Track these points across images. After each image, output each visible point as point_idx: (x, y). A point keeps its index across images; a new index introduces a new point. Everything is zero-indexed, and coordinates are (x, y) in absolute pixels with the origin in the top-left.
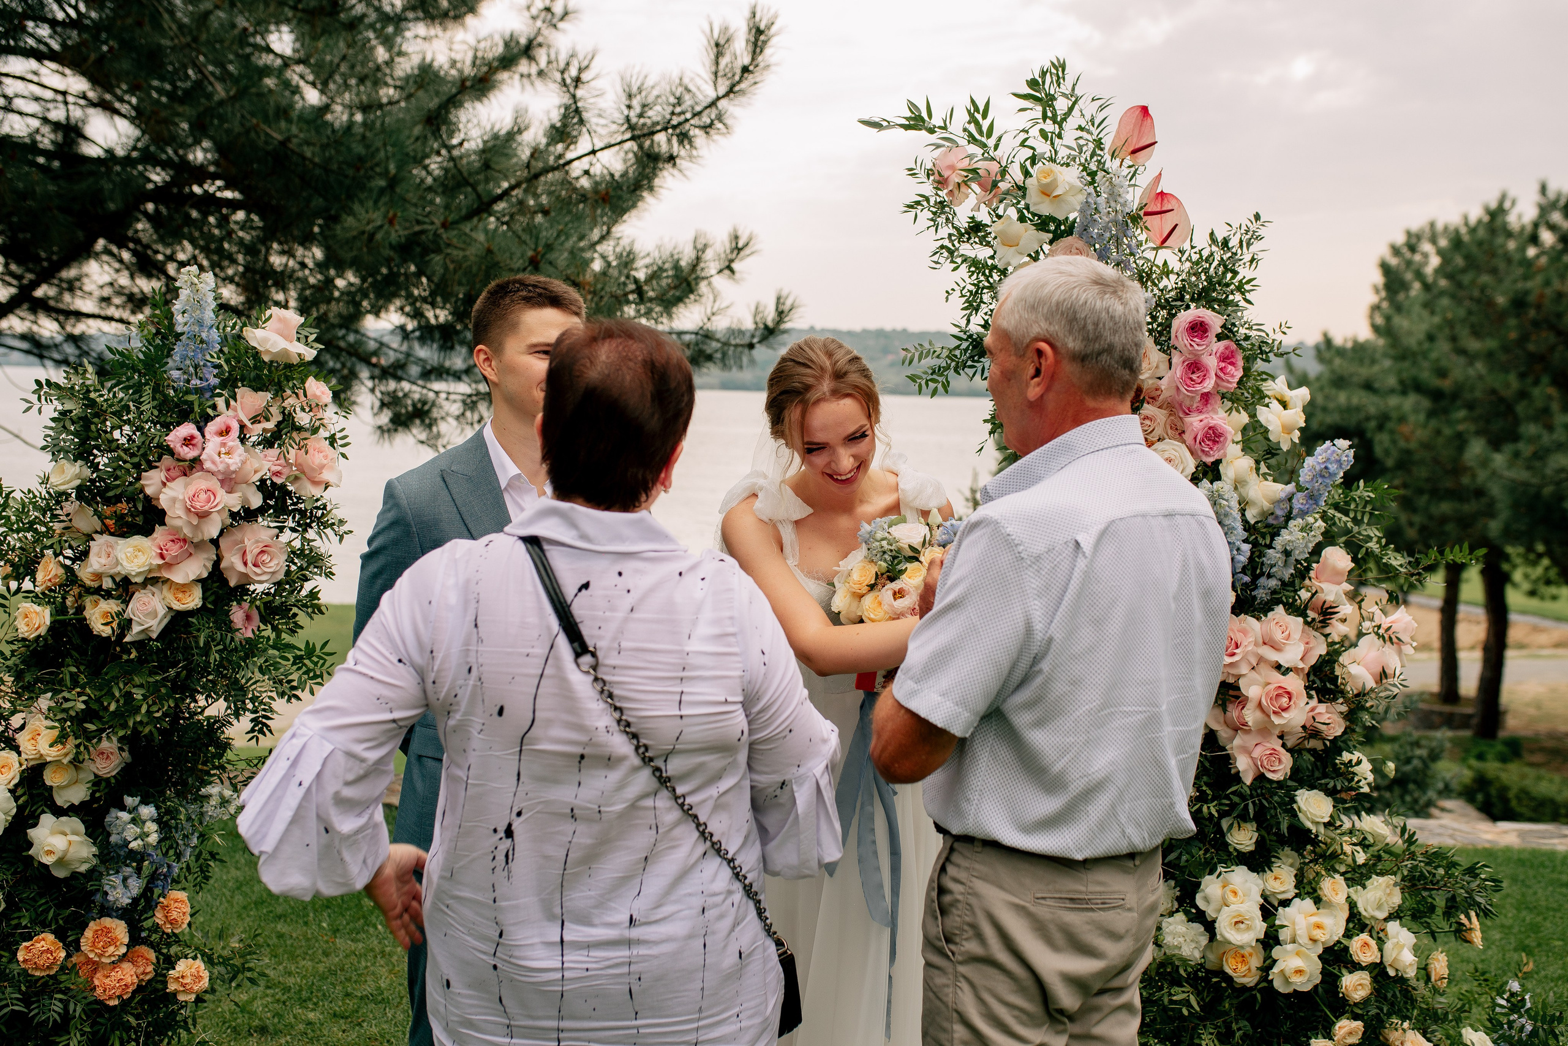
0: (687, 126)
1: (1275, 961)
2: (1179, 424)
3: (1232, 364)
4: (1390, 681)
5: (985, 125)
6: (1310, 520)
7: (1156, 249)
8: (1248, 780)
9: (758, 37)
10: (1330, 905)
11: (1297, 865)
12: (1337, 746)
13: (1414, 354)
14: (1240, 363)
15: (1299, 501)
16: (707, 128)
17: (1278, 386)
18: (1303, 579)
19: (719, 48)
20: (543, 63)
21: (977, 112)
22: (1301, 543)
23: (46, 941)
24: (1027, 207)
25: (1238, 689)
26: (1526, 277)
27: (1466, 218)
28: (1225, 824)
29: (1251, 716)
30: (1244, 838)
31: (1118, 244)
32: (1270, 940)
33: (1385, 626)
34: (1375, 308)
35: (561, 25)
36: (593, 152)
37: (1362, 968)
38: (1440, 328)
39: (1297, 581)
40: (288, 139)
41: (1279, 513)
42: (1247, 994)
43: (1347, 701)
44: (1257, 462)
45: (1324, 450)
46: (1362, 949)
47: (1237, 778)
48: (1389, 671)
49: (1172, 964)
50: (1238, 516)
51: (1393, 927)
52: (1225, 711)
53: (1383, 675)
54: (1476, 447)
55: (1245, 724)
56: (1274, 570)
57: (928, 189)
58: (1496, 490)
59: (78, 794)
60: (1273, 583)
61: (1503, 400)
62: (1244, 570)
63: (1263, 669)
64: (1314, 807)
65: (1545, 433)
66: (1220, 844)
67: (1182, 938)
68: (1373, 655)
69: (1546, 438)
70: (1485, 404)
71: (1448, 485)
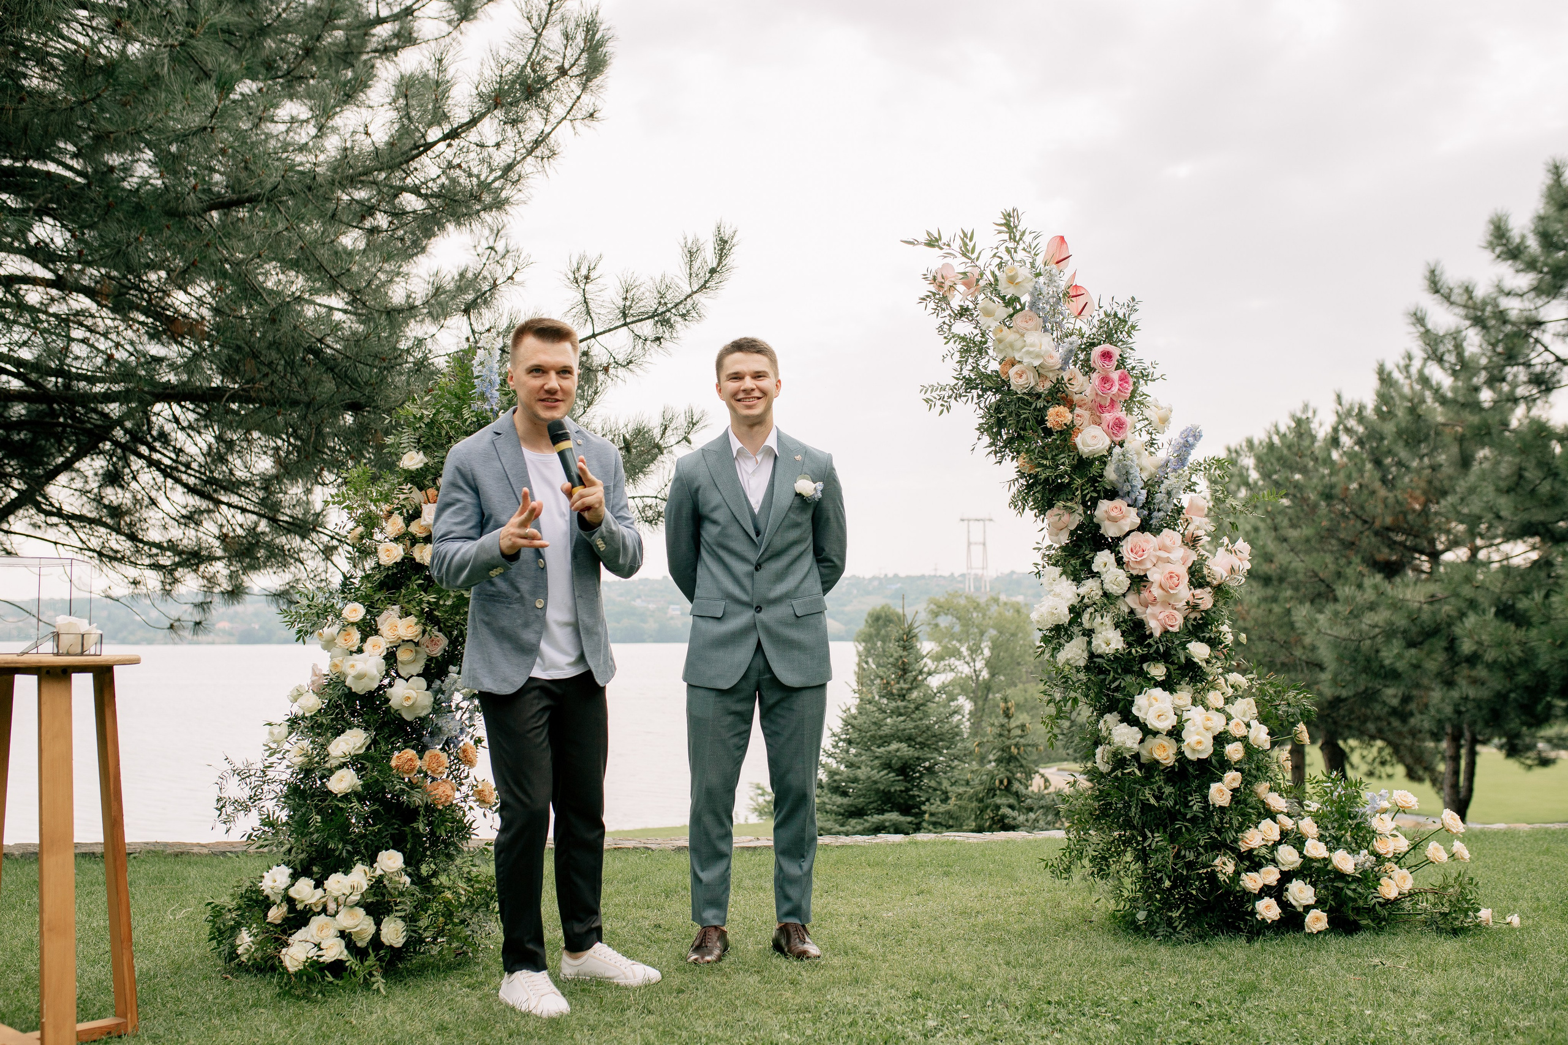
0: (668, 314)
1: (1184, 739)
2: (1098, 418)
3: (1127, 383)
4: (1237, 573)
5: (971, 245)
6: (1180, 472)
7: (1075, 319)
8: (1157, 634)
9: (723, 246)
11: (1192, 688)
12: (1209, 614)
14: (1131, 382)
15: (1173, 464)
16: (683, 316)
18: (1179, 514)
19: (692, 253)
22: (1176, 485)
23: (409, 754)
24: (998, 293)
25: (1147, 576)
28: (1145, 666)
29: (1156, 593)
30: (1158, 671)
31: (1054, 311)
32: (1179, 727)
33: (1231, 545)
36: (594, 336)
37: (1237, 741)
38: (1263, 520)
39: (1175, 516)
41: (1161, 474)
42: (1170, 769)
43: (1212, 587)
46: (1236, 731)
47: (1151, 635)
48: (1236, 568)
51: (1254, 723)
52: (1139, 594)
55: (1153, 600)
56: (1161, 506)
57: (933, 289)
59: (417, 667)
60: (1161, 514)
61: (1322, 581)
62: (1143, 507)
63: (1160, 564)
64: (1199, 651)
65: (1358, 594)
66: (1143, 674)
67: (1125, 736)
68: (1225, 561)
69: (1359, 598)
70: (1308, 585)
71: (1283, 658)
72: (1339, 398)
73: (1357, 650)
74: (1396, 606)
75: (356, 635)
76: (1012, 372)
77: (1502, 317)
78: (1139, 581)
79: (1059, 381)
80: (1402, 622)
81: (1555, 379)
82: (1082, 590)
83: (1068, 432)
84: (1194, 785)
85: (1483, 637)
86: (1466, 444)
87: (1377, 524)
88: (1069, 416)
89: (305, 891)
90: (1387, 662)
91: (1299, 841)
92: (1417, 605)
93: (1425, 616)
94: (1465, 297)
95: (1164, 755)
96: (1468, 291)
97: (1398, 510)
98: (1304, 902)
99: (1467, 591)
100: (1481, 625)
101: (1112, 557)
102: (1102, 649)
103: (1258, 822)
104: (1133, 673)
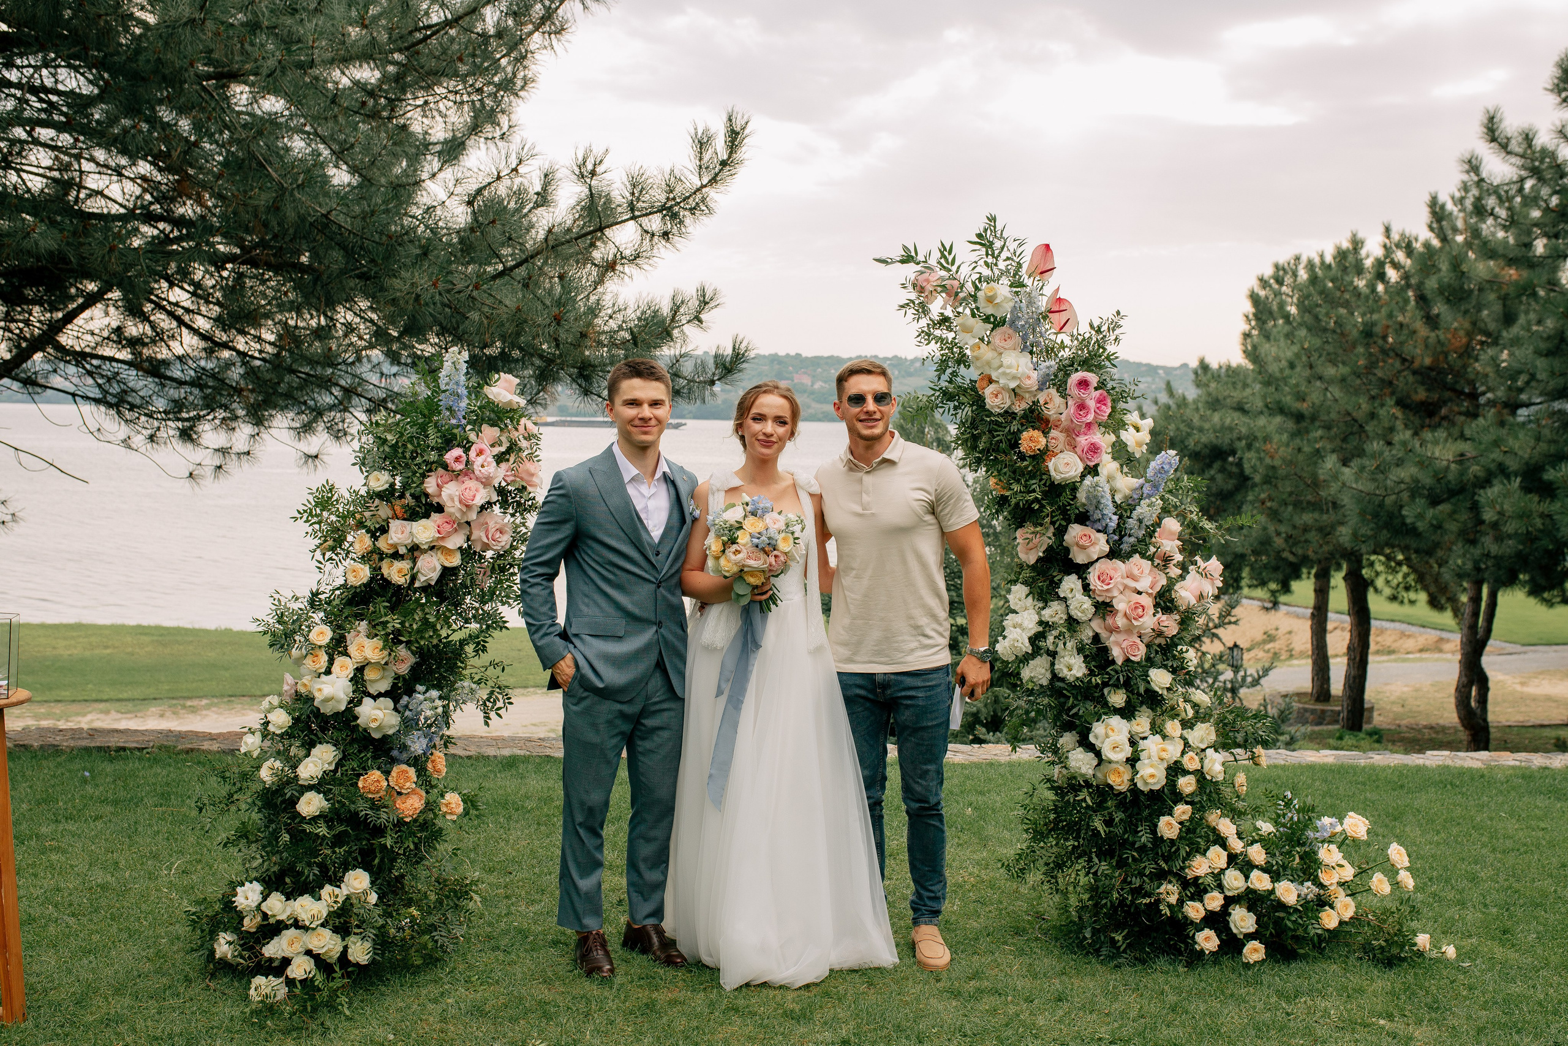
1: (1138, 772)
2: (1073, 442)
3: (1105, 405)
4: (1205, 600)
5: (950, 258)
6: (1154, 500)
7: (1057, 333)
8: (1119, 661)
10: (1171, 739)
11: (1151, 717)
12: (1173, 642)
13: (1277, 380)
14: (1110, 404)
15: (1147, 489)
16: (692, 210)
17: (1133, 417)
18: (1151, 537)
19: (702, 144)
20: (505, 128)
21: (946, 251)
22: (1148, 515)
23: (375, 775)
24: (978, 308)
25: (1112, 605)
26: (1372, 312)
27: (1322, 256)
28: (1106, 691)
29: (1120, 621)
30: (1118, 699)
31: (1034, 330)
32: (1134, 759)
33: (1202, 567)
34: (1247, 335)
35: (521, 93)
36: (601, 229)
37: (1190, 774)
38: (1297, 356)
39: (1147, 539)
40: (329, 213)
41: (1135, 496)
42: (1122, 796)
43: (1179, 613)
44: (1121, 466)
45: (1161, 456)
46: (1191, 762)
47: (1113, 662)
48: (1205, 594)
49: (1075, 778)
50: (1110, 498)
51: (1210, 752)
52: (1104, 620)
53: (1201, 597)
54: (1331, 462)
55: (1117, 628)
56: (1133, 532)
57: (913, 296)
58: (1346, 500)
59: (384, 686)
60: (1132, 540)
61: (1356, 421)
62: (1114, 532)
63: (1127, 592)
64: (1160, 678)
65: (1386, 449)
66: (1103, 702)
67: (1081, 762)
68: (1195, 584)
69: (1387, 453)
70: (1341, 424)
71: (1309, 497)
72: (1388, 230)
73: (1381, 505)
74: (1424, 463)
75: (325, 658)
76: (988, 392)
77: (1559, 168)
78: (1104, 608)
79: (1036, 403)
80: (1427, 480)
82: (1047, 614)
83: (1041, 457)
84: (1146, 813)
85: (1506, 508)
86: (1509, 303)
87: (1416, 365)
88: (1043, 441)
89: (277, 906)
90: (1408, 521)
91: (1246, 867)
92: (1445, 463)
93: (1451, 477)
94: (1524, 146)
95: (1118, 780)
96: (1528, 138)
97: (1440, 350)
98: (1244, 931)
99: (1496, 455)
100: (1507, 495)
101: (1079, 583)
102: (1064, 673)
103: (1206, 851)
104: (1093, 699)
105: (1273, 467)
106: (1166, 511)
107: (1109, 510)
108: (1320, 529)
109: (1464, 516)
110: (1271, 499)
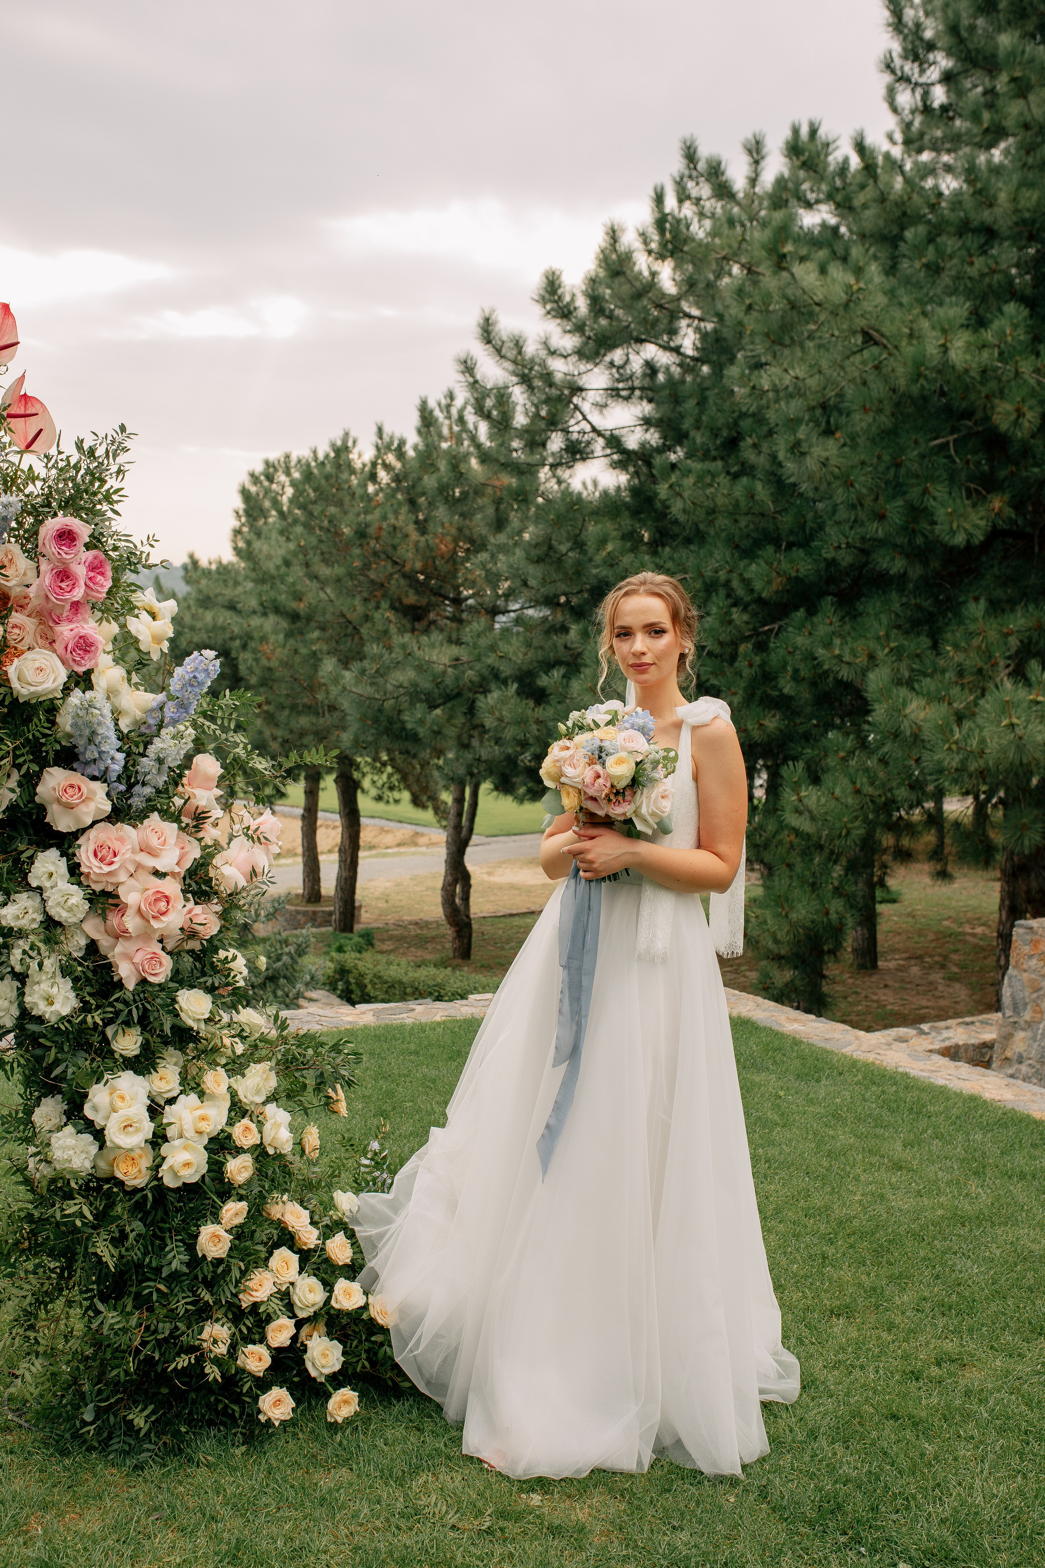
1: (164, 1159)
2: (49, 633)
3: (102, 574)
4: (260, 878)
6: (181, 728)
7: (21, 453)
8: (131, 985)
10: (213, 1097)
11: (181, 1063)
12: (213, 945)
13: (273, 578)
14: (109, 574)
15: (170, 710)
17: (147, 597)
18: (176, 785)
22: (173, 751)
25: (118, 897)
26: (366, 512)
27: (315, 452)
28: (109, 1031)
29: (131, 922)
30: (129, 1043)
32: (158, 1139)
33: (253, 828)
34: (237, 532)
37: (245, 1152)
38: (295, 554)
39: (171, 788)
41: (151, 721)
42: (139, 1196)
43: (221, 901)
44: (129, 673)
45: (192, 661)
46: (244, 1133)
47: (120, 985)
48: (259, 870)
49: (63, 1178)
50: (112, 725)
51: (271, 1109)
52: (105, 919)
53: (254, 873)
54: (329, 665)
55: (126, 931)
56: (148, 777)
58: (345, 704)
60: (148, 791)
61: (350, 622)
62: (119, 779)
63: (142, 875)
64: (194, 1005)
65: (386, 652)
66: (105, 1051)
67: (71, 1150)
68: (243, 855)
69: (386, 656)
70: (335, 625)
71: (306, 700)
72: (380, 431)
73: (380, 710)
74: (422, 667)
77: (548, 377)
78: (104, 901)
80: (426, 684)
81: (588, 450)
84: (177, 1220)
85: (504, 713)
86: (501, 507)
87: (408, 568)
90: (409, 726)
91: (327, 1271)
92: (441, 667)
93: (449, 681)
94: (515, 352)
95: (133, 1171)
96: (519, 346)
97: (429, 554)
98: (327, 1371)
99: (491, 660)
100: (503, 701)
101: (63, 864)
102: (41, 1008)
103: (267, 1259)
104: (87, 1047)
105: (270, 669)
106: (199, 747)
107: (110, 745)
108: (316, 733)
109: (460, 720)
110: (268, 702)
